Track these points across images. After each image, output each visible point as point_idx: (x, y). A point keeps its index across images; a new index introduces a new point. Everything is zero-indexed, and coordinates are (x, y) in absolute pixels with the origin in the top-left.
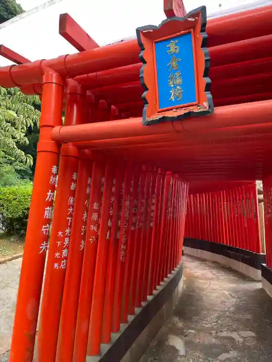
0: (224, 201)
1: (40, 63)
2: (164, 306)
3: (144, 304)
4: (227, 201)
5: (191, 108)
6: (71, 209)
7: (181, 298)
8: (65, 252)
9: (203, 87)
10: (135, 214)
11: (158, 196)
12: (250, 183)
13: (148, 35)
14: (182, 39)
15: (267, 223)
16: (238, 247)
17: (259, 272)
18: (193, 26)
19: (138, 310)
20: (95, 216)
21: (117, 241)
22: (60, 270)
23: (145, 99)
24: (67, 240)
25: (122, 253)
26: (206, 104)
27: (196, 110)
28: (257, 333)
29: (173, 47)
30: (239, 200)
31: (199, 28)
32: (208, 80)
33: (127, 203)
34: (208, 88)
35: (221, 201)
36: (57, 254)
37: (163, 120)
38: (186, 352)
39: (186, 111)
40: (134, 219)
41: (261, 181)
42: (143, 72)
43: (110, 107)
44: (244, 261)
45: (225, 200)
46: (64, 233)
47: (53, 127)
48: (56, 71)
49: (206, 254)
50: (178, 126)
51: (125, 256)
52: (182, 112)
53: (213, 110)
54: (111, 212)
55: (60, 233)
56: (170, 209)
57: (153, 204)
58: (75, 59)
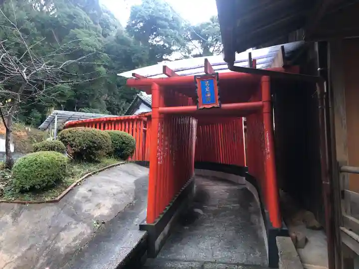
5: (214, 105)
13: (198, 78)
14: (211, 81)
17: (244, 178)
18: (214, 78)
22: (160, 164)
23: (198, 101)
26: (218, 104)
31: (216, 79)
32: (219, 97)
37: (204, 108)
38: (204, 214)
39: (212, 106)
42: (197, 91)
48: (158, 84)
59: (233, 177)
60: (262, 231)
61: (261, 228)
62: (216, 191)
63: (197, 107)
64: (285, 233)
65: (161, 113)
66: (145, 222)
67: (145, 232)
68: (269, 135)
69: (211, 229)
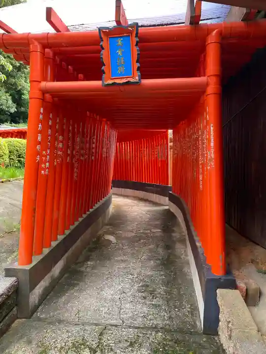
0: (144, 148)
1: (28, 35)
2: (100, 218)
3: (88, 213)
4: (146, 148)
5: (129, 79)
6: (49, 138)
7: (111, 217)
8: (47, 164)
9: (136, 68)
10: (83, 149)
11: (97, 137)
12: (165, 132)
13: (105, 33)
14: (126, 38)
15: (174, 162)
16: (153, 183)
17: (167, 198)
18: (131, 32)
19: (84, 216)
20: (61, 145)
21: (73, 165)
22: (45, 175)
23: (103, 71)
24: (48, 157)
25: (75, 174)
26: (137, 78)
27: (132, 80)
28: (162, 230)
29: (120, 42)
30: (156, 146)
31: (134, 35)
32: (138, 65)
33: (78, 139)
34: (138, 69)
35: (142, 148)
36: (43, 166)
37: (114, 84)
38: (117, 241)
39: (127, 81)
40: (82, 152)
41: (172, 130)
42: (102, 55)
43: (68, 67)
44: (157, 193)
45: (146, 147)
46: (46, 152)
47: (40, 82)
48: (40, 43)
49: (129, 191)
50: (122, 88)
51: (77, 177)
52: (124, 81)
53: (141, 81)
54: (69, 144)
55: (44, 152)
56: (105, 150)
57: (93, 143)
58: (54, 37)
59: (155, 197)
60: (189, 268)
61: (188, 263)
62: (135, 212)
63: (103, 82)
64: (232, 285)
65: (44, 92)
66: (16, 263)
67: (14, 279)
68: (214, 132)
69: (123, 265)
